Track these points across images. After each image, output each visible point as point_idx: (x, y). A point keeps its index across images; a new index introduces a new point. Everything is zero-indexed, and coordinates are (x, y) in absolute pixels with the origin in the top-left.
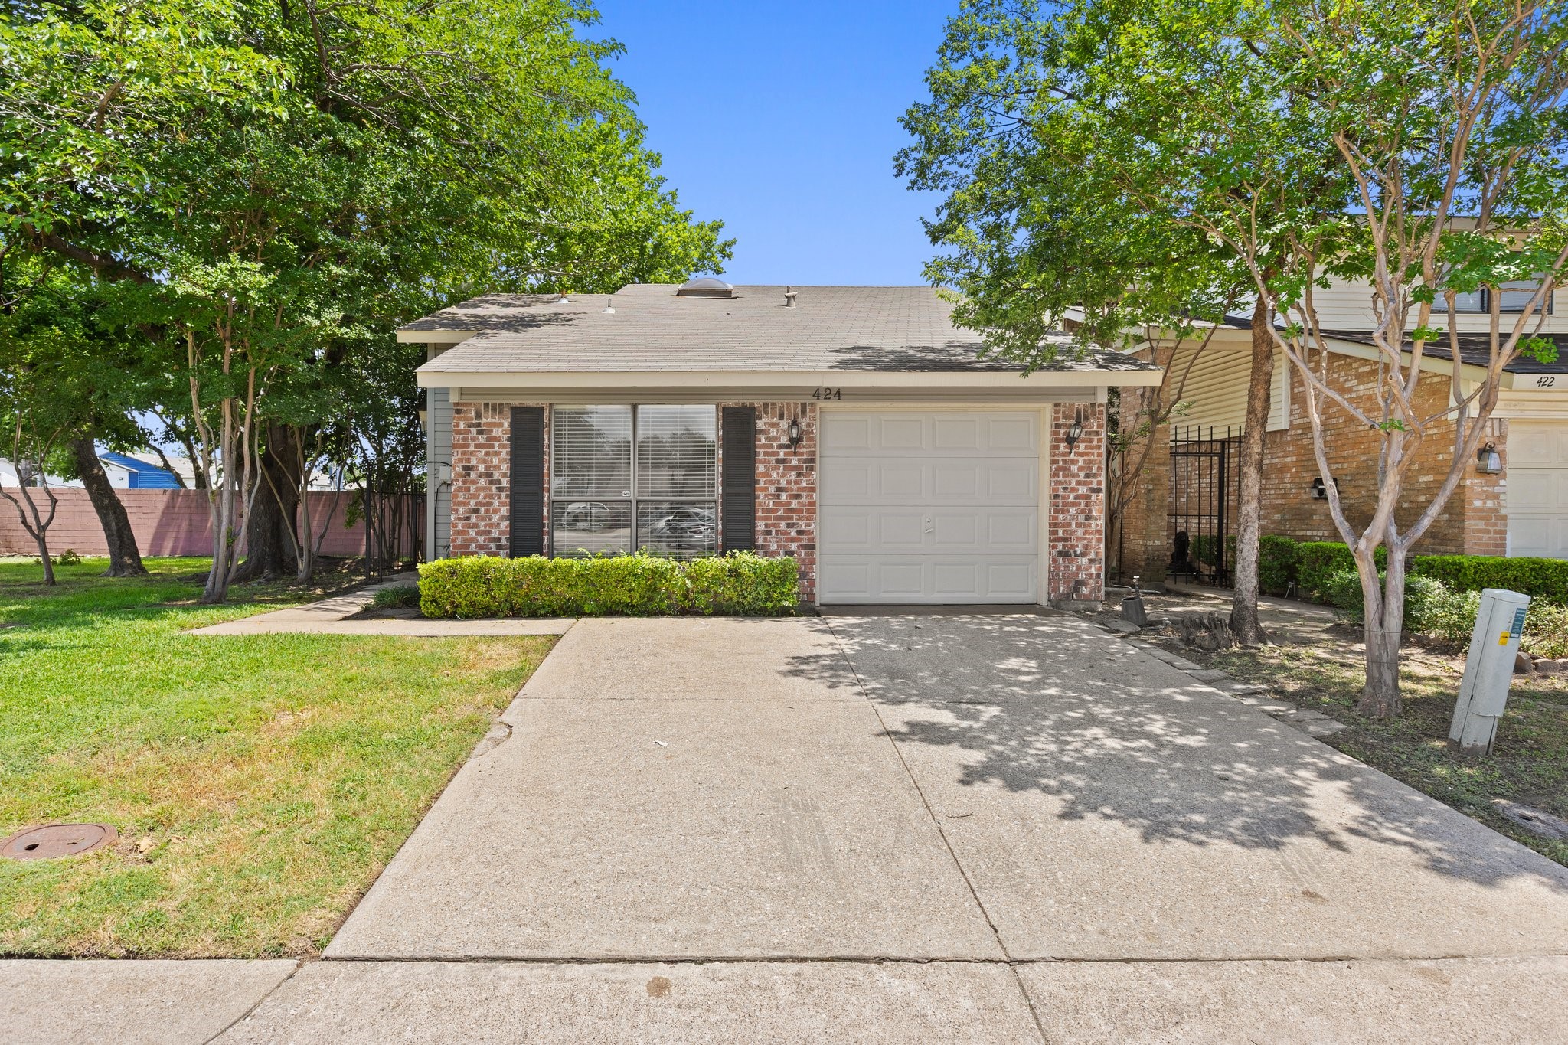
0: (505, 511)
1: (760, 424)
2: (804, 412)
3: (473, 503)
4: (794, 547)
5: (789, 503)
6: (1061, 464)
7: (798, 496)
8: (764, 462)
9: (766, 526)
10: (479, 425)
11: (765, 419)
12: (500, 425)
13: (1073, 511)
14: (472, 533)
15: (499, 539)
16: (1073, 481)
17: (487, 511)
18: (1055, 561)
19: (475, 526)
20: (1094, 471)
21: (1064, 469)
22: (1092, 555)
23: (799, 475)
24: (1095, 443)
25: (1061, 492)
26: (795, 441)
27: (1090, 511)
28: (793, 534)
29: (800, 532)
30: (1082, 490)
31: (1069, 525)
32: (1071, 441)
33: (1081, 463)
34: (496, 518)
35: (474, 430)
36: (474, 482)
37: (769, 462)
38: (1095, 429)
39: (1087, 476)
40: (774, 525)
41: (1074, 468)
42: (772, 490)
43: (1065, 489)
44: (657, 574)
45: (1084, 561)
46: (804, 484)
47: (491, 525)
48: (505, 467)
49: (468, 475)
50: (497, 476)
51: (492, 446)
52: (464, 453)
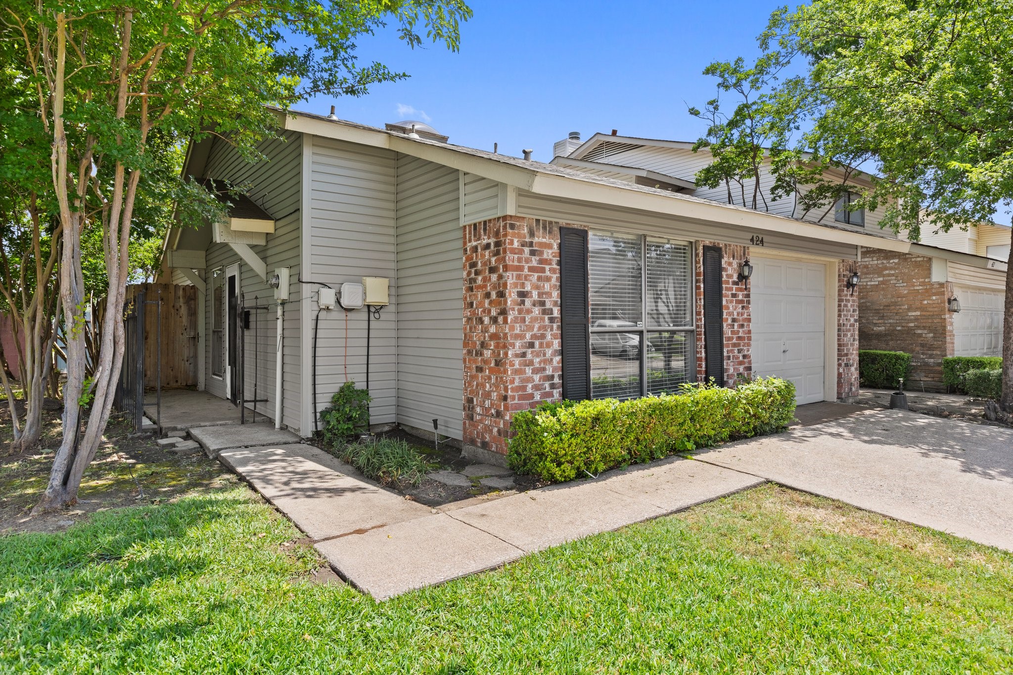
0: (556, 344)
1: (723, 263)
2: (744, 254)
3: (528, 336)
4: (741, 370)
5: (739, 332)
7: (742, 326)
8: (726, 296)
9: (728, 352)
10: (531, 244)
11: (726, 258)
12: (550, 246)
14: (529, 370)
15: (552, 377)
16: (849, 314)
17: (541, 345)
19: (531, 363)
20: (855, 307)
21: (845, 306)
22: (855, 364)
23: (743, 308)
26: (740, 279)
27: (854, 335)
28: (741, 358)
29: (744, 356)
30: (852, 321)
32: (847, 286)
34: (549, 352)
35: (527, 250)
36: (529, 311)
37: (728, 296)
39: (853, 311)
40: (731, 351)
42: (730, 321)
45: (853, 369)
46: (745, 316)
47: (545, 361)
48: (556, 294)
49: (523, 302)
50: (548, 305)
51: (543, 270)
52: (519, 277)
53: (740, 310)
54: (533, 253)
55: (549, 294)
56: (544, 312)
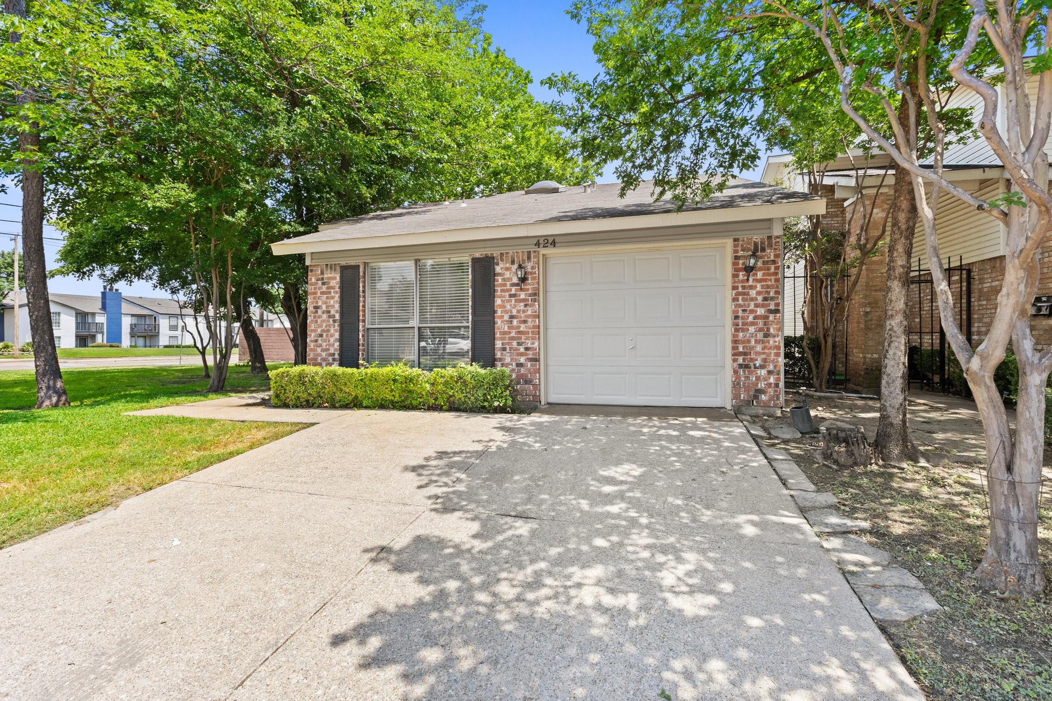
0: (337, 335)
1: (498, 269)
2: (529, 258)
3: (319, 331)
4: (522, 360)
5: (519, 327)
6: (740, 289)
7: (525, 322)
8: (501, 297)
9: (503, 344)
10: (323, 279)
11: (501, 265)
12: (335, 278)
13: (752, 329)
14: (319, 350)
15: (334, 354)
16: (752, 304)
17: (327, 336)
18: (735, 372)
19: (320, 346)
20: (772, 294)
21: (744, 294)
22: (771, 367)
23: (526, 306)
24: (772, 270)
25: (740, 314)
26: (523, 280)
27: (768, 329)
28: (522, 350)
29: (527, 349)
30: (761, 311)
31: (749, 341)
32: (749, 270)
33: (759, 288)
34: (332, 340)
35: (320, 282)
36: (320, 317)
37: (504, 297)
38: (772, 258)
39: (765, 299)
40: (508, 343)
41: (753, 293)
42: (506, 317)
43: (744, 311)
44: (409, 380)
45: (763, 372)
46: (529, 312)
47: (329, 345)
48: (337, 306)
49: (317, 312)
50: (332, 312)
51: (330, 293)
52: (314, 298)
53: (522, 308)
54: (323, 284)
55: (333, 306)
56: (329, 317)
